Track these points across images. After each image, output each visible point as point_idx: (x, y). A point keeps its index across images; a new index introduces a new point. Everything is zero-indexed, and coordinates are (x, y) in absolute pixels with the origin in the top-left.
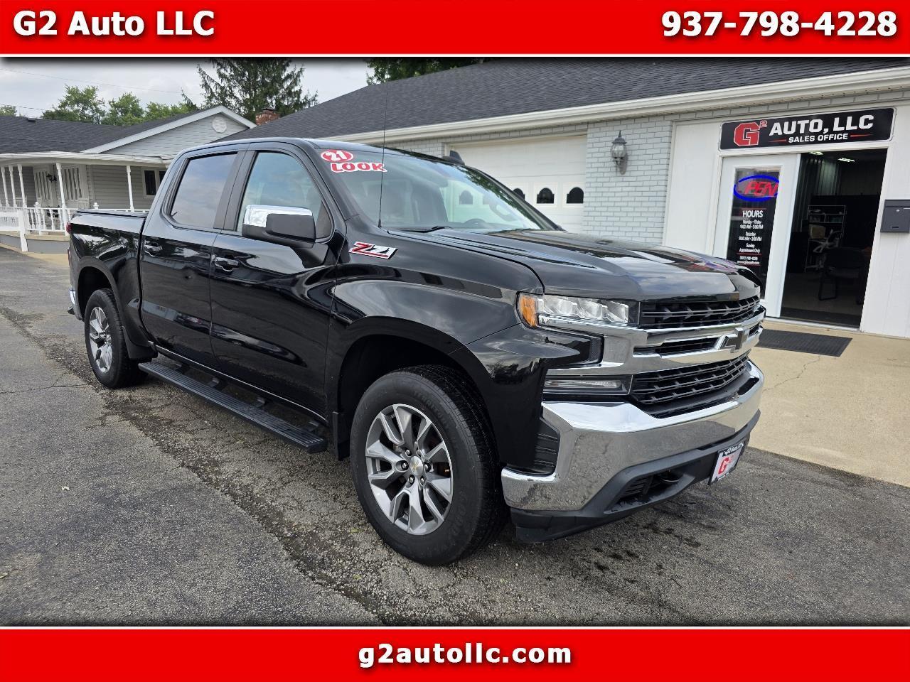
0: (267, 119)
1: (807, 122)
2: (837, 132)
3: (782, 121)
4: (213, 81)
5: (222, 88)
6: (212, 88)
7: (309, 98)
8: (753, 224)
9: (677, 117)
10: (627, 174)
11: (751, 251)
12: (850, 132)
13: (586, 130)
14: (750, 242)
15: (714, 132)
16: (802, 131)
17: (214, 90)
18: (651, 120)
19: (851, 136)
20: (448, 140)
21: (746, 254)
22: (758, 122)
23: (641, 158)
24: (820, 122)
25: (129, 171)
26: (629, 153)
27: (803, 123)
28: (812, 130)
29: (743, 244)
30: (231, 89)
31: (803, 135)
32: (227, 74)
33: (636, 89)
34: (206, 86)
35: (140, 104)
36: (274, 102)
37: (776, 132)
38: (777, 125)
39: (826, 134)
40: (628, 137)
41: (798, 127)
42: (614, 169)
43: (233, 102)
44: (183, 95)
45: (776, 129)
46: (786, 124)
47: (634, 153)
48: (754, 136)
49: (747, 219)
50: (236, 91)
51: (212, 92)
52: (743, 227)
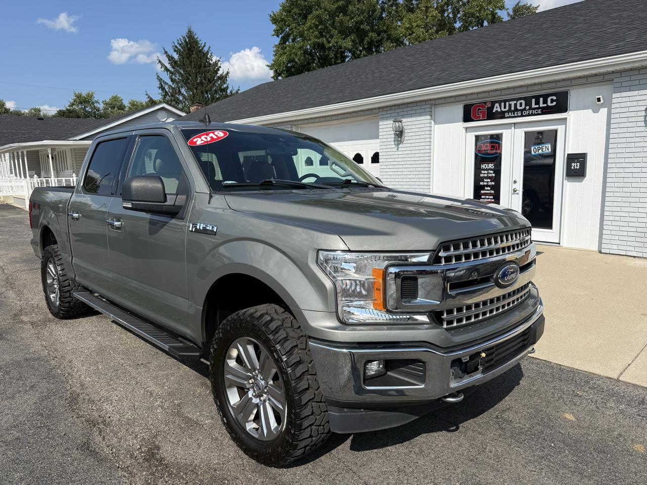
0: (197, 109)
1: (515, 102)
2: (535, 109)
3: (500, 102)
4: (167, 84)
5: (173, 89)
6: (166, 88)
7: (234, 92)
8: (488, 173)
9: (433, 102)
10: (405, 142)
11: (488, 192)
12: (542, 108)
13: (378, 113)
14: (487, 186)
15: (459, 110)
16: (513, 108)
17: (167, 90)
18: (418, 105)
19: (544, 111)
20: (294, 123)
21: (485, 194)
22: (485, 103)
23: (413, 130)
24: (523, 102)
26: (405, 128)
27: (513, 103)
28: (519, 107)
29: (483, 187)
30: (179, 89)
31: (514, 112)
32: (176, 78)
33: (410, 83)
34: (162, 88)
35: (123, 102)
36: (209, 96)
37: (497, 109)
38: (497, 105)
39: (528, 110)
40: (404, 117)
41: (510, 105)
43: (181, 98)
44: (147, 94)
45: (497, 108)
46: (503, 104)
47: (408, 127)
48: (483, 113)
49: (484, 170)
50: (183, 91)
51: (166, 92)
52: (482, 175)
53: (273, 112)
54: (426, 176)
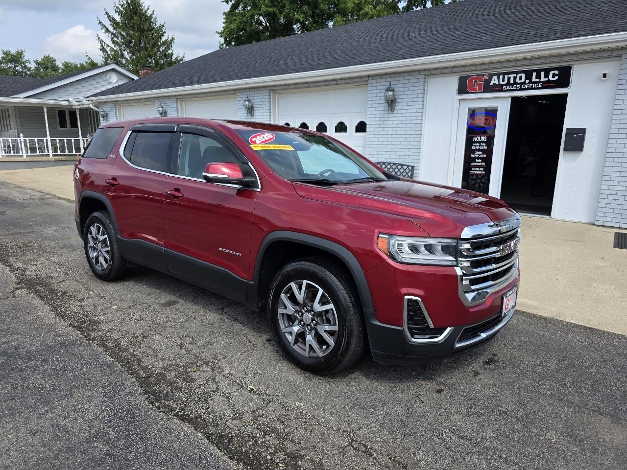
0: (147, 73)
1: (515, 75)
2: (535, 83)
4: (109, 46)
5: (115, 51)
6: (108, 50)
7: (179, 59)
8: (480, 146)
9: (428, 73)
10: (395, 112)
11: (479, 164)
12: (543, 82)
13: (367, 81)
14: (478, 158)
15: (453, 83)
16: (512, 82)
17: (109, 53)
18: (411, 74)
19: (544, 85)
20: (273, 88)
21: (476, 167)
22: (483, 75)
23: (404, 100)
24: (523, 75)
25: (45, 110)
26: (397, 97)
27: (512, 76)
28: (518, 81)
29: (474, 160)
30: (121, 52)
31: (513, 85)
32: (118, 41)
33: (401, 52)
34: (104, 50)
35: (57, 62)
36: (153, 61)
37: (495, 82)
38: (495, 77)
39: (528, 84)
40: (396, 86)
41: (509, 79)
42: (386, 108)
43: (124, 62)
44: (87, 56)
45: (495, 80)
46: (501, 77)
47: (400, 97)
48: (480, 85)
49: (476, 142)
50: (126, 54)
51: (108, 54)
52: (473, 148)
53: (249, 77)
54: (416, 147)
